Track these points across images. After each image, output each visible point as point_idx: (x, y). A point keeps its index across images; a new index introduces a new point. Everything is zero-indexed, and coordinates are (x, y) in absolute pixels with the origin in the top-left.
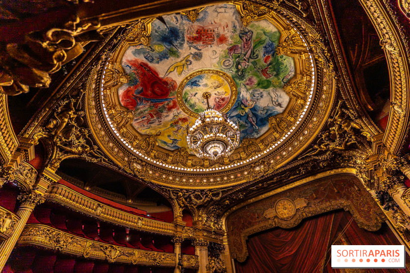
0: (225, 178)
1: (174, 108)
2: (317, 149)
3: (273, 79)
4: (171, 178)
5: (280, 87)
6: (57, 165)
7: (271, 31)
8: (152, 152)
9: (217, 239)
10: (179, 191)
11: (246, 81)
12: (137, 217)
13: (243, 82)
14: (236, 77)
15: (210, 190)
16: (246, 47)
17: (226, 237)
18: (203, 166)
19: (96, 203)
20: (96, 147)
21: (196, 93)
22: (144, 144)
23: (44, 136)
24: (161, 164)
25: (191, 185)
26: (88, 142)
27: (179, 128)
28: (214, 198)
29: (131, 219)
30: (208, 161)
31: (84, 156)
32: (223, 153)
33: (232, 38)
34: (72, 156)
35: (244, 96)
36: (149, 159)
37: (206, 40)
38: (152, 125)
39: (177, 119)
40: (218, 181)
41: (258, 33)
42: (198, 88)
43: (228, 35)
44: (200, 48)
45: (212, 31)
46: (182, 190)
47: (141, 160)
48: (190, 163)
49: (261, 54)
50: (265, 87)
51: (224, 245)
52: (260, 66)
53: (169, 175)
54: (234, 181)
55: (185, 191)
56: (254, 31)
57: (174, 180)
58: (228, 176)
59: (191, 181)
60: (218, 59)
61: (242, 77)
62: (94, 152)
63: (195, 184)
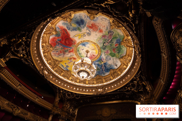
0: (84, 90)
1: (72, 52)
2: (126, 89)
3: (116, 54)
4: (59, 82)
5: (118, 58)
6: (7, 59)
7: (121, 35)
8: (55, 68)
9: (71, 118)
10: (61, 90)
11: (106, 51)
12: (36, 96)
13: (104, 51)
14: (102, 48)
15: (75, 94)
16: (109, 37)
17: (76, 118)
18: (76, 82)
19: (19, 83)
20: (30, 57)
21: (83, 49)
22: (53, 63)
23: (7, 44)
24: (57, 75)
25: (68, 89)
27: (71, 62)
28: (76, 98)
29: (33, 97)
30: (79, 80)
31: (23, 59)
32: (86, 78)
33: (105, 32)
35: (103, 57)
36: (53, 71)
37: (94, 29)
38: (60, 56)
39: (72, 57)
40: (80, 91)
41: (115, 34)
42: (85, 47)
43: (104, 30)
44: (91, 31)
45: (98, 26)
46: (63, 89)
47: (49, 70)
48: (71, 78)
49: (115, 42)
50: (113, 56)
52: (113, 47)
53: (59, 81)
54: (87, 93)
55: (64, 91)
57: (61, 84)
58: (85, 90)
59: (68, 87)
60: (97, 38)
61: (104, 49)
62: (28, 59)
63: (69, 89)
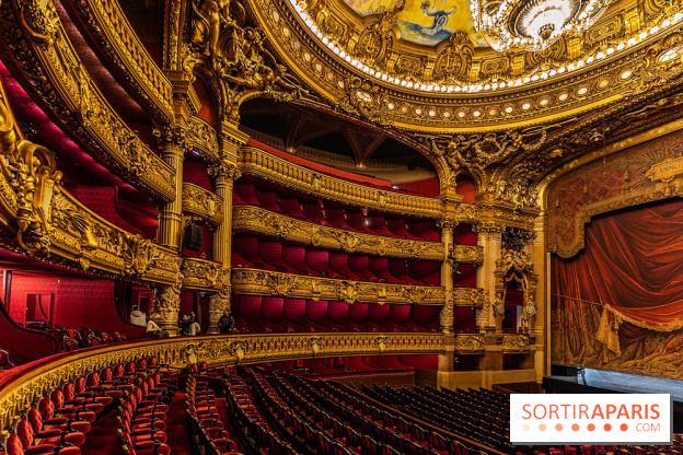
0: (563, 97)
4: (432, 113)
6: (236, 113)
8: (388, 58)
9: (523, 222)
10: (450, 139)
12: (376, 191)
15: (519, 131)
17: (541, 218)
18: (508, 74)
19: (310, 173)
20: (282, 68)
22: (370, 43)
23: (198, 61)
24: (410, 85)
25: (477, 124)
26: (267, 60)
28: (527, 147)
29: (367, 195)
30: (522, 59)
31: (269, 90)
34: (251, 94)
36: (385, 77)
40: (541, 107)
46: (455, 135)
47: (369, 82)
48: (476, 69)
51: (534, 233)
53: (428, 108)
54: (585, 103)
55: (462, 138)
57: (438, 116)
58: (570, 91)
59: (477, 114)
62: (283, 79)
63: (485, 121)
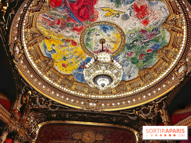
0: (67, 99)
1: (77, 31)
3: (141, 62)
4: (32, 76)
5: (139, 68)
7: (166, 41)
8: (30, 46)
10: (31, 90)
11: (130, 52)
13: (127, 51)
14: (128, 46)
16: (149, 37)
18: (56, 81)
21: (99, 35)
22: (29, 36)
24: (31, 60)
27: (65, 46)
33: (150, 26)
35: (119, 58)
37: (140, 14)
38: (51, 29)
39: (71, 39)
40: (61, 98)
41: (160, 36)
42: (104, 33)
43: (150, 23)
44: (132, 15)
45: (148, 14)
49: (150, 46)
50: (133, 63)
52: (143, 51)
53: (31, 73)
54: (72, 104)
56: (161, 33)
60: (132, 29)
61: (129, 48)
63: (45, 91)
